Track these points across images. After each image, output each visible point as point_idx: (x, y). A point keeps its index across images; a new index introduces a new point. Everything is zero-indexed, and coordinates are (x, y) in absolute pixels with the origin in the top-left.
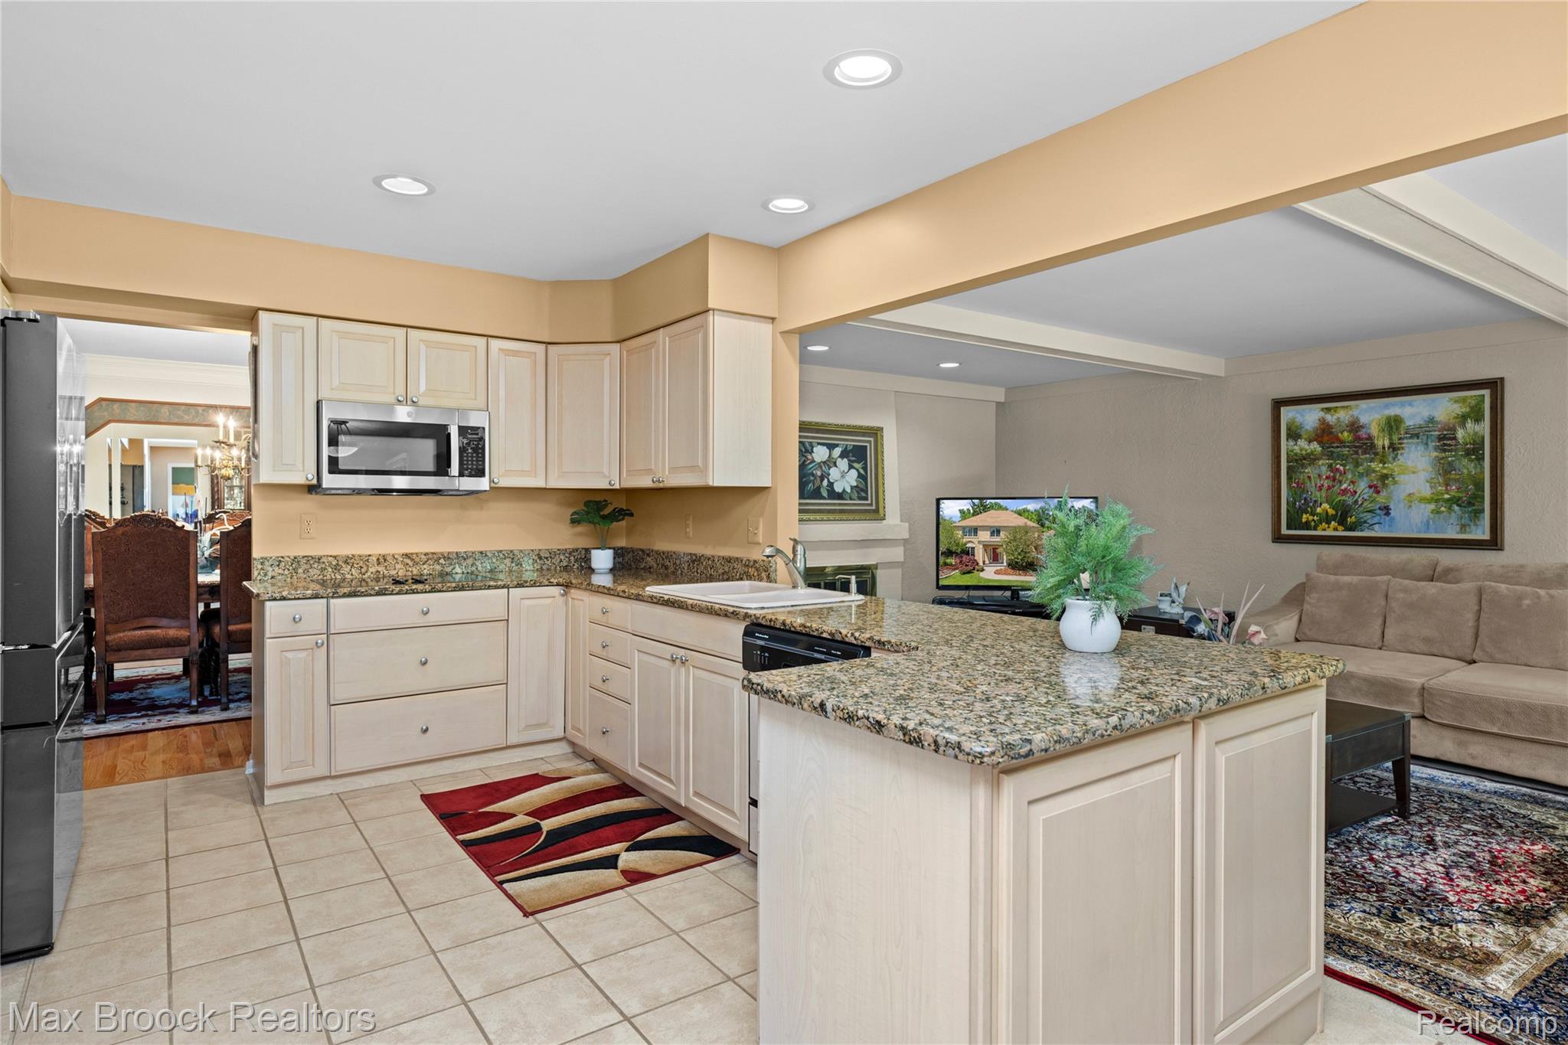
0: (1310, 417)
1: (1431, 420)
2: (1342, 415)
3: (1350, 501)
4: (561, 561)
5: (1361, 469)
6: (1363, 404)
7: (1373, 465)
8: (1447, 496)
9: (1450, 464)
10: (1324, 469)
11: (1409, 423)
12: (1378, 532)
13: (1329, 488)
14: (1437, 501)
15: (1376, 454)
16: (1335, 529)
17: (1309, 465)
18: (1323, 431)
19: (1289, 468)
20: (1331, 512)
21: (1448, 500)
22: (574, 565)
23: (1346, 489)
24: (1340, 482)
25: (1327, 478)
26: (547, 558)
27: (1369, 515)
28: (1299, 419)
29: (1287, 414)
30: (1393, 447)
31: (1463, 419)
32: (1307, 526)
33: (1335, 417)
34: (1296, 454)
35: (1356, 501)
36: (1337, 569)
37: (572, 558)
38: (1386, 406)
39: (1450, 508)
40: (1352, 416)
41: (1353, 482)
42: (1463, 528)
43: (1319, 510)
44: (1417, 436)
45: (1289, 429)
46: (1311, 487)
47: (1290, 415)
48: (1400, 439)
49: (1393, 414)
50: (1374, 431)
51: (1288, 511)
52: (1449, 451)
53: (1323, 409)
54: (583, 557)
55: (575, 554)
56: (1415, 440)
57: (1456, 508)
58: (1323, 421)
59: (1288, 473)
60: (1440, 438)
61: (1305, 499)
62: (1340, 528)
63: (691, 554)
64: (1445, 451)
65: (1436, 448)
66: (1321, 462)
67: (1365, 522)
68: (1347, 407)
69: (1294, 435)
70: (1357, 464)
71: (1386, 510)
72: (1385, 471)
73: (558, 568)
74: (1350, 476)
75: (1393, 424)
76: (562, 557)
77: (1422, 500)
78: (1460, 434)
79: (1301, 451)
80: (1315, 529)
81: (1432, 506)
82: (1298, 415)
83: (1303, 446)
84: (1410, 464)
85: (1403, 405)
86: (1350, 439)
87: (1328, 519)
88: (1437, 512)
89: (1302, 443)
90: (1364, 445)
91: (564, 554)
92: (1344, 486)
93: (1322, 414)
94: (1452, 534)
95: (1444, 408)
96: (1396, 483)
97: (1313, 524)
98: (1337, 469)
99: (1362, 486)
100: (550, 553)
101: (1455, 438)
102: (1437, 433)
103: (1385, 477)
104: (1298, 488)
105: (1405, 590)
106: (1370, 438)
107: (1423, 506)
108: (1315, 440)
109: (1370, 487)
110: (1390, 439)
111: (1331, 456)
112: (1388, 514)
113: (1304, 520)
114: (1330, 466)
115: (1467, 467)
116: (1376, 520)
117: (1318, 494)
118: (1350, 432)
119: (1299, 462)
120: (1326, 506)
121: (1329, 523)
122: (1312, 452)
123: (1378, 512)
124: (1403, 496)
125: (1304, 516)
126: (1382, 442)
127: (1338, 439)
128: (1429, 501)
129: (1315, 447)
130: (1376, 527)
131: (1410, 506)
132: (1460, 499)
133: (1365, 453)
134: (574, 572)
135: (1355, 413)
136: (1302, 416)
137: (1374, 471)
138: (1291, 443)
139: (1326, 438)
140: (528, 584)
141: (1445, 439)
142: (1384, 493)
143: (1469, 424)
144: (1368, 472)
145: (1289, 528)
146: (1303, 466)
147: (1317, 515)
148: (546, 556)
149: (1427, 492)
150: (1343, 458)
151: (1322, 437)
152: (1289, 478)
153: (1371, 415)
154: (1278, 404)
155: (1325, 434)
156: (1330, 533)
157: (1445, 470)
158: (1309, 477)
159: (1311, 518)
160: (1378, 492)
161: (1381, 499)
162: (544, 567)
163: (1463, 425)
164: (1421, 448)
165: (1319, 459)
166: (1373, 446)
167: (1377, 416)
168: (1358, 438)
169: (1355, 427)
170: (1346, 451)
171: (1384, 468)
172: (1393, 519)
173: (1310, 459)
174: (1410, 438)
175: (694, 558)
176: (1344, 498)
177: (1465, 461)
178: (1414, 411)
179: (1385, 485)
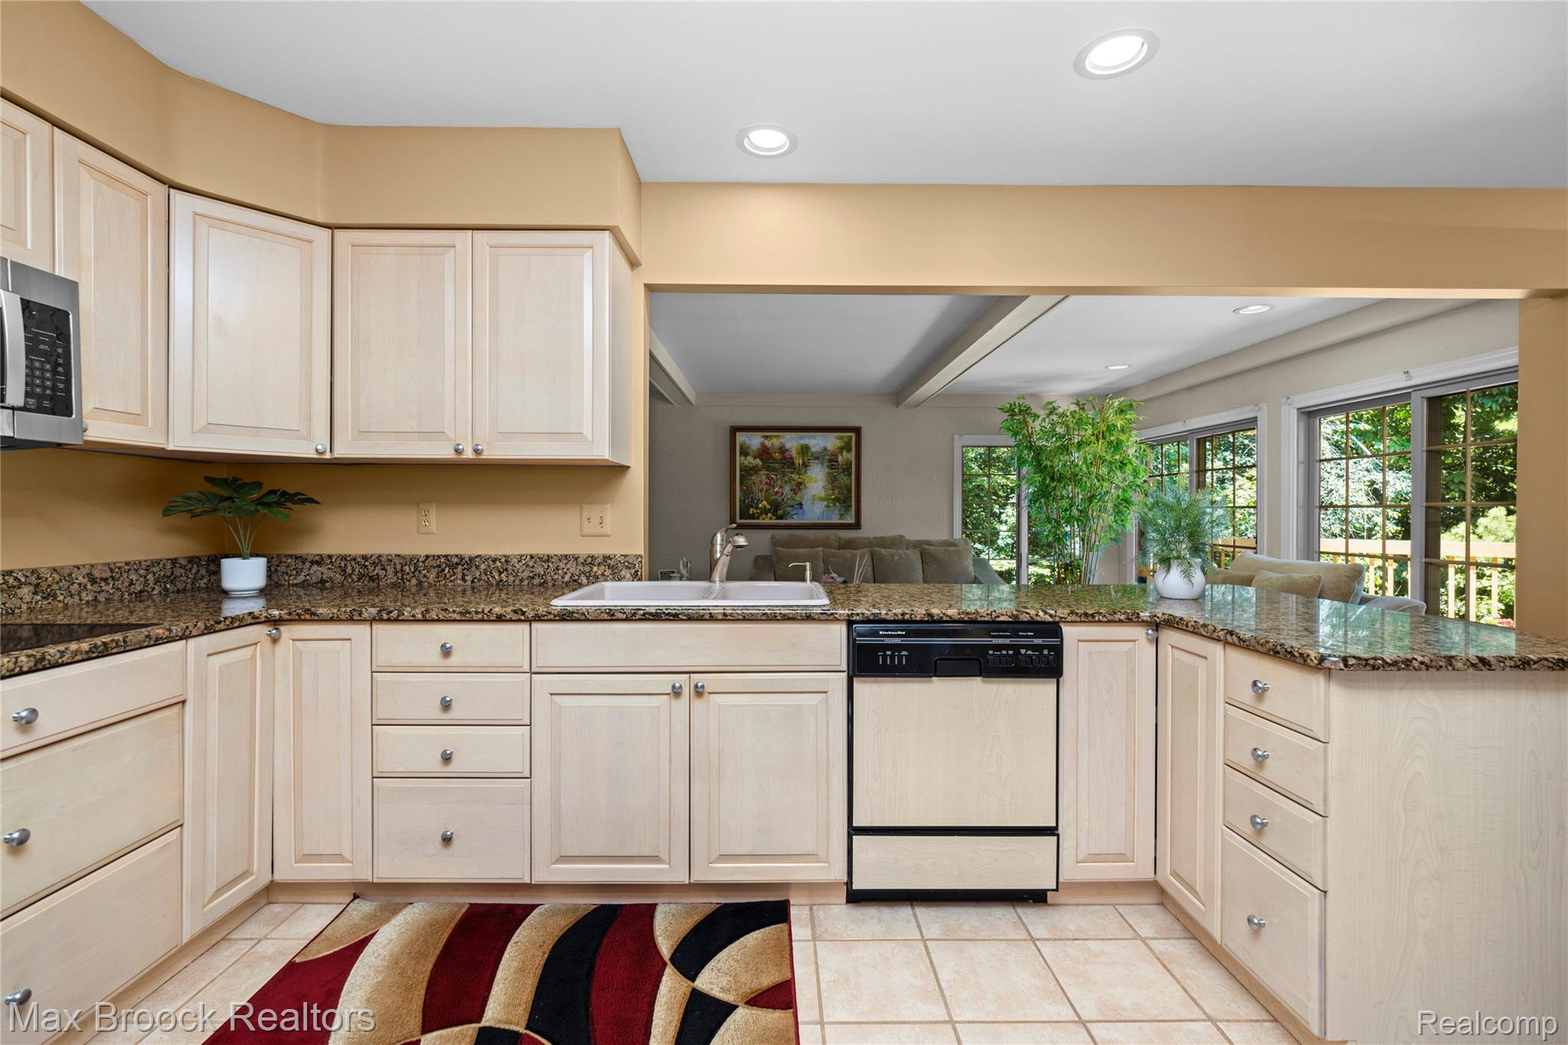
0: (755, 441)
1: (825, 449)
2: (774, 442)
3: (780, 500)
5: (786, 478)
6: (788, 435)
7: (793, 476)
8: (833, 497)
9: (835, 477)
10: (764, 477)
11: (813, 450)
12: (795, 520)
13: (767, 490)
14: (828, 500)
15: (795, 469)
16: (771, 519)
17: (754, 474)
18: (763, 451)
19: (741, 475)
20: (768, 507)
21: (834, 499)
23: (777, 492)
24: (774, 487)
25: (766, 483)
27: (790, 509)
28: (748, 442)
29: (741, 437)
30: (805, 465)
31: (842, 449)
32: (753, 517)
33: (771, 442)
34: (746, 466)
35: (783, 499)
38: (801, 438)
39: (835, 505)
40: (781, 443)
41: (781, 487)
42: (841, 516)
43: (760, 505)
44: (818, 458)
45: (741, 448)
46: (755, 489)
47: (742, 439)
48: (808, 460)
49: (804, 443)
50: (794, 454)
51: (740, 506)
52: (835, 469)
53: (763, 436)
56: (817, 461)
57: (838, 504)
58: (763, 445)
59: (740, 480)
60: (830, 461)
61: (752, 498)
62: (774, 518)
64: (832, 469)
65: (828, 467)
66: (762, 472)
67: (788, 513)
68: (778, 436)
69: (745, 452)
70: (784, 475)
71: (800, 505)
72: (800, 480)
74: (779, 483)
75: (804, 450)
77: (820, 499)
78: (840, 458)
79: (749, 463)
80: (758, 518)
81: (825, 503)
82: (747, 439)
83: (750, 461)
84: (814, 476)
85: (810, 438)
86: (780, 457)
87: (766, 511)
88: (828, 506)
89: (750, 459)
90: (788, 462)
92: (776, 489)
93: (762, 440)
94: (835, 520)
95: (831, 442)
96: (806, 488)
97: (756, 515)
98: (772, 478)
99: (787, 489)
101: (837, 461)
102: (828, 457)
103: (799, 484)
104: (747, 491)
106: (791, 458)
107: (820, 502)
108: (758, 457)
109: (791, 490)
110: (803, 459)
111: (768, 468)
112: (801, 508)
113: (751, 513)
114: (768, 476)
115: (843, 479)
116: (795, 512)
117: (760, 494)
118: (780, 453)
119: (747, 472)
120: (765, 503)
121: (766, 514)
122: (756, 466)
123: (796, 506)
124: (810, 496)
125: (751, 510)
126: (798, 461)
127: (772, 457)
128: (824, 499)
129: (758, 461)
130: (795, 516)
131: (814, 503)
132: (840, 498)
133: (788, 468)
135: (783, 441)
136: (750, 439)
137: (794, 480)
138: (743, 458)
139: (765, 456)
141: (832, 462)
142: (799, 495)
143: (845, 453)
144: (791, 480)
145: (741, 518)
146: (751, 475)
147: (759, 508)
149: (823, 495)
150: (774, 470)
151: (763, 455)
152: (741, 483)
153: (792, 442)
154: (735, 430)
155: (764, 453)
156: (767, 521)
157: (832, 480)
158: (754, 483)
159: (755, 511)
160: (796, 494)
161: (798, 498)
163: (841, 453)
164: (820, 466)
165: (760, 471)
166: (793, 463)
167: (796, 444)
168: (784, 458)
169: (782, 450)
170: (777, 466)
171: (799, 478)
172: (804, 511)
173: (755, 470)
174: (814, 459)
176: (776, 497)
177: (842, 476)
178: (817, 442)
179: (800, 489)
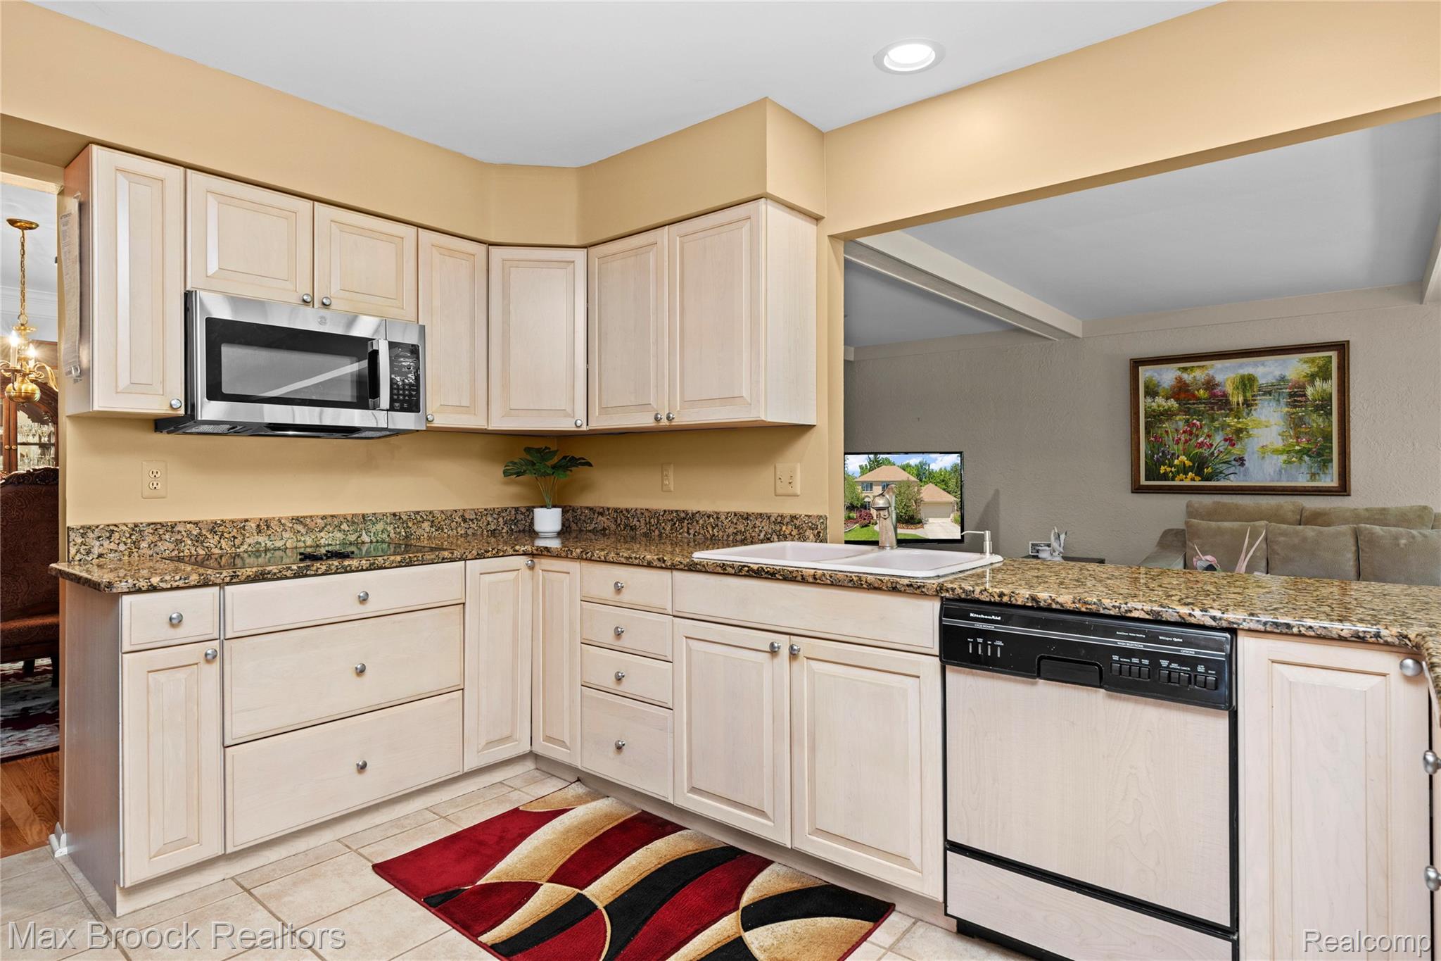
0: (1167, 376)
1: (1283, 379)
2: (1197, 374)
3: (1207, 453)
4: (488, 524)
5: (1216, 424)
6: (1218, 364)
7: (1228, 420)
8: (1297, 448)
9: (1301, 418)
10: (1181, 424)
11: (1262, 381)
12: (1233, 482)
13: (1186, 441)
14: (1288, 452)
15: (1231, 410)
16: (1193, 480)
17: (1167, 420)
18: (1180, 388)
19: (1146, 423)
20: (1188, 463)
21: (1299, 451)
22: (503, 528)
23: (1202, 442)
24: (1197, 436)
25: (1184, 432)
26: (472, 520)
27: (1225, 466)
28: (1156, 377)
29: (1145, 373)
30: (1248, 404)
31: (1312, 378)
32: (1165, 477)
33: (1192, 376)
34: (1154, 410)
35: (1213, 453)
36: (1212, 515)
37: (501, 519)
38: (1241, 366)
39: (1301, 459)
40: (1208, 375)
41: (1209, 436)
42: (1313, 476)
43: (1176, 462)
44: (1270, 393)
45: (1147, 387)
46: (1168, 440)
47: (1148, 374)
48: (1253, 396)
49: (1246, 373)
50: (1229, 389)
51: (1146, 463)
52: (1299, 407)
53: (1179, 369)
54: (513, 518)
55: (504, 514)
56: (1268, 397)
57: (1306, 458)
58: (1179, 380)
59: (1146, 429)
60: (1291, 395)
61: (1163, 452)
62: (1197, 478)
63: (677, 511)
64: (1295, 407)
65: (1288, 404)
66: (1178, 418)
67: (1221, 472)
68: (1203, 367)
69: (1152, 392)
70: (1213, 420)
71: (1241, 461)
72: (1239, 426)
73: (485, 532)
74: (1206, 431)
75: (1247, 383)
76: (490, 519)
77: (1276, 451)
78: (1310, 391)
79: (1159, 407)
80: (1173, 479)
81: (1284, 457)
82: (1156, 374)
83: (1160, 403)
84: (1263, 418)
85: (1256, 365)
86: (1206, 395)
87: (1185, 470)
88: (1289, 462)
89: (1159, 400)
90: (1219, 401)
91: (492, 514)
92: (1201, 440)
93: (1179, 373)
94: (1303, 481)
95: (1295, 368)
96: (1249, 436)
97: (1170, 475)
98: (1194, 424)
99: (1218, 439)
100: (476, 514)
101: (1305, 395)
102: (1288, 390)
103: (1239, 431)
104: (1156, 443)
105: (1284, 534)
106: (1225, 395)
107: (1275, 457)
108: (1172, 397)
109: (1226, 440)
110: (1245, 396)
111: (1187, 412)
112: (1242, 465)
113: (1162, 472)
114: (1187, 421)
115: (1316, 421)
116: (1232, 470)
117: (1176, 447)
118: (1206, 389)
119: (1156, 418)
120: (1183, 458)
121: (1186, 474)
122: (1169, 409)
123: (1234, 463)
124: (1257, 448)
125: (1162, 468)
126: (1236, 398)
127: (1194, 396)
128: (1281, 452)
129: (1173, 403)
130: (1232, 477)
131: (1263, 458)
132: (1310, 450)
133: (1220, 409)
134: (503, 537)
135: (1211, 372)
136: (1160, 375)
137: (1229, 426)
138: (1149, 400)
139: (1182, 396)
140: (489, 554)
141: (1296, 396)
142: (1238, 446)
143: (1318, 383)
144: (1224, 426)
145: (1147, 479)
146: (1161, 422)
147: (1175, 466)
148: (471, 517)
149: (1279, 444)
150: (1200, 414)
151: (1178, 394)
152: (1148, 432)
153: (1225, 374)
154: (1136, 364)
155: (1181, 392)
156: (1187, 483)
157: (1296, 423)
158: (1167, 432)
159: (1168, 469)
160: (1234, 445)
161: (1236, 451)
162: (470, 532)
163: (1312, 383)
164: (1273, 404)
165: (1176, 415)
166: (1228, 402)
167: (1233, 375)
168: (1213, 395)
169: (1210, 385)
170: (1202, 407)
171: (1240, 423)
172: (1247, 469)
173: (1168, 414)
174: (1264, 395)
175: (683, 515)
176: (1200, 450)
177: (1314, 416)
178: (1266, 371)
179: (1239, 438)
